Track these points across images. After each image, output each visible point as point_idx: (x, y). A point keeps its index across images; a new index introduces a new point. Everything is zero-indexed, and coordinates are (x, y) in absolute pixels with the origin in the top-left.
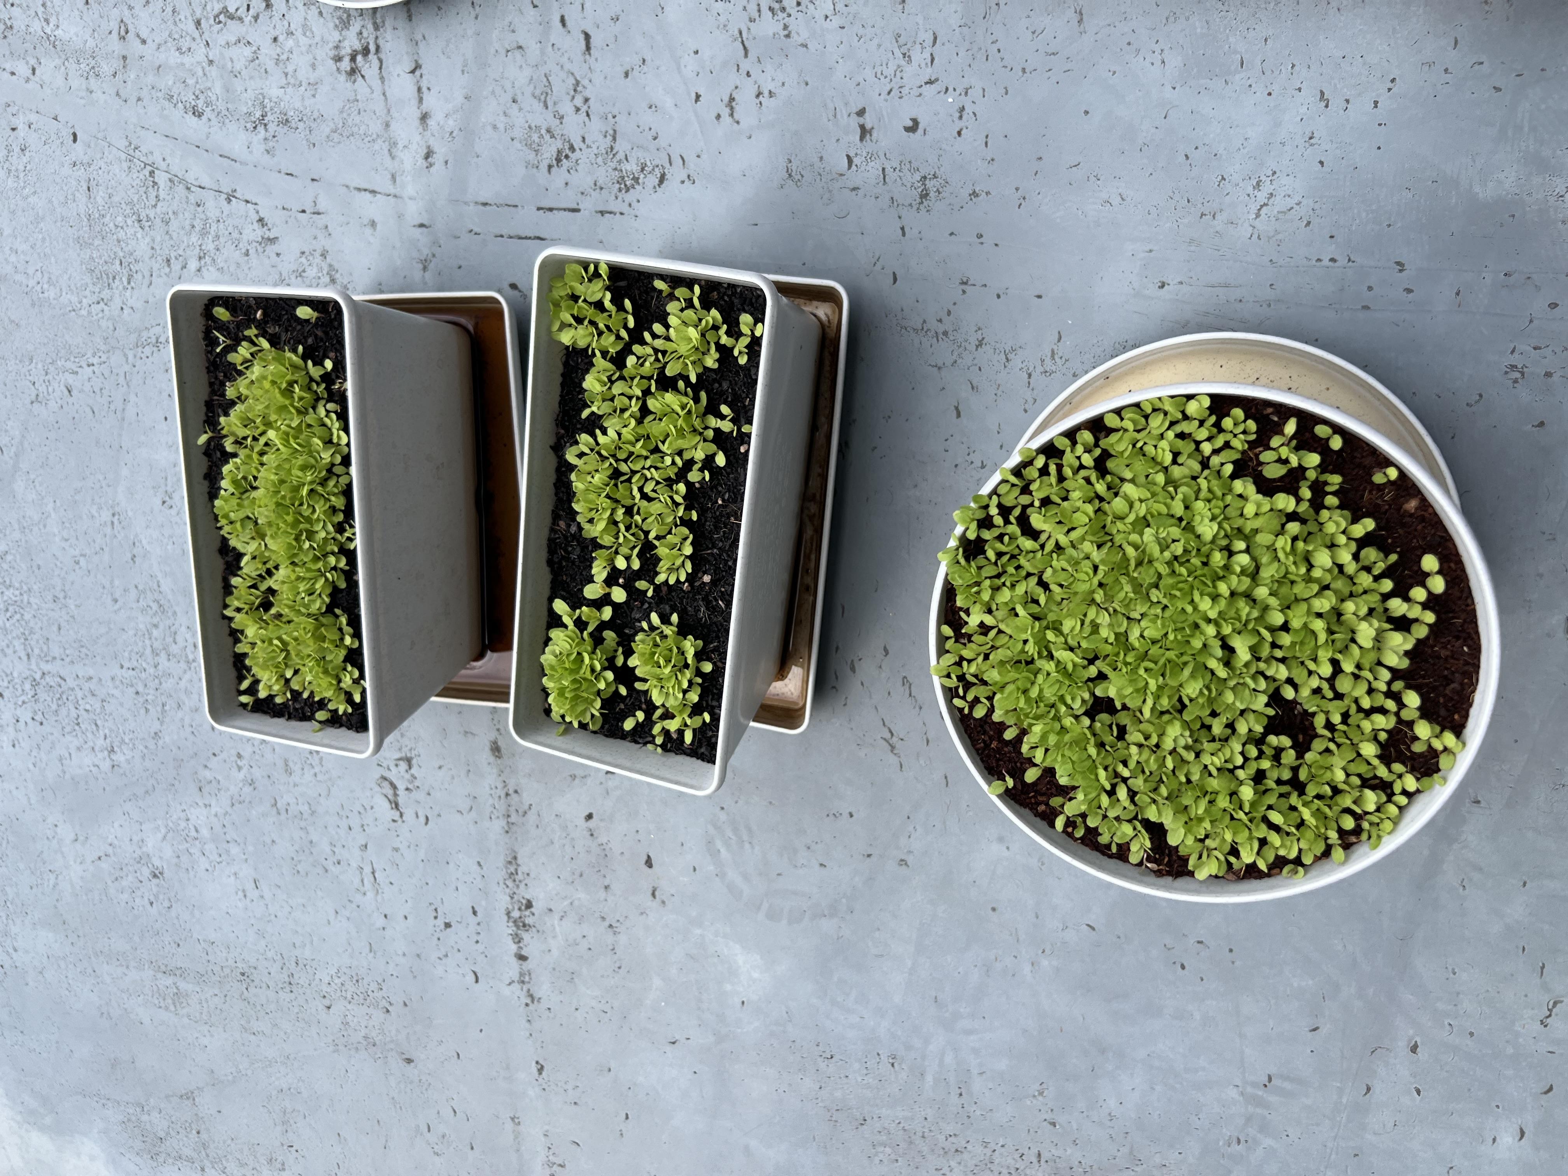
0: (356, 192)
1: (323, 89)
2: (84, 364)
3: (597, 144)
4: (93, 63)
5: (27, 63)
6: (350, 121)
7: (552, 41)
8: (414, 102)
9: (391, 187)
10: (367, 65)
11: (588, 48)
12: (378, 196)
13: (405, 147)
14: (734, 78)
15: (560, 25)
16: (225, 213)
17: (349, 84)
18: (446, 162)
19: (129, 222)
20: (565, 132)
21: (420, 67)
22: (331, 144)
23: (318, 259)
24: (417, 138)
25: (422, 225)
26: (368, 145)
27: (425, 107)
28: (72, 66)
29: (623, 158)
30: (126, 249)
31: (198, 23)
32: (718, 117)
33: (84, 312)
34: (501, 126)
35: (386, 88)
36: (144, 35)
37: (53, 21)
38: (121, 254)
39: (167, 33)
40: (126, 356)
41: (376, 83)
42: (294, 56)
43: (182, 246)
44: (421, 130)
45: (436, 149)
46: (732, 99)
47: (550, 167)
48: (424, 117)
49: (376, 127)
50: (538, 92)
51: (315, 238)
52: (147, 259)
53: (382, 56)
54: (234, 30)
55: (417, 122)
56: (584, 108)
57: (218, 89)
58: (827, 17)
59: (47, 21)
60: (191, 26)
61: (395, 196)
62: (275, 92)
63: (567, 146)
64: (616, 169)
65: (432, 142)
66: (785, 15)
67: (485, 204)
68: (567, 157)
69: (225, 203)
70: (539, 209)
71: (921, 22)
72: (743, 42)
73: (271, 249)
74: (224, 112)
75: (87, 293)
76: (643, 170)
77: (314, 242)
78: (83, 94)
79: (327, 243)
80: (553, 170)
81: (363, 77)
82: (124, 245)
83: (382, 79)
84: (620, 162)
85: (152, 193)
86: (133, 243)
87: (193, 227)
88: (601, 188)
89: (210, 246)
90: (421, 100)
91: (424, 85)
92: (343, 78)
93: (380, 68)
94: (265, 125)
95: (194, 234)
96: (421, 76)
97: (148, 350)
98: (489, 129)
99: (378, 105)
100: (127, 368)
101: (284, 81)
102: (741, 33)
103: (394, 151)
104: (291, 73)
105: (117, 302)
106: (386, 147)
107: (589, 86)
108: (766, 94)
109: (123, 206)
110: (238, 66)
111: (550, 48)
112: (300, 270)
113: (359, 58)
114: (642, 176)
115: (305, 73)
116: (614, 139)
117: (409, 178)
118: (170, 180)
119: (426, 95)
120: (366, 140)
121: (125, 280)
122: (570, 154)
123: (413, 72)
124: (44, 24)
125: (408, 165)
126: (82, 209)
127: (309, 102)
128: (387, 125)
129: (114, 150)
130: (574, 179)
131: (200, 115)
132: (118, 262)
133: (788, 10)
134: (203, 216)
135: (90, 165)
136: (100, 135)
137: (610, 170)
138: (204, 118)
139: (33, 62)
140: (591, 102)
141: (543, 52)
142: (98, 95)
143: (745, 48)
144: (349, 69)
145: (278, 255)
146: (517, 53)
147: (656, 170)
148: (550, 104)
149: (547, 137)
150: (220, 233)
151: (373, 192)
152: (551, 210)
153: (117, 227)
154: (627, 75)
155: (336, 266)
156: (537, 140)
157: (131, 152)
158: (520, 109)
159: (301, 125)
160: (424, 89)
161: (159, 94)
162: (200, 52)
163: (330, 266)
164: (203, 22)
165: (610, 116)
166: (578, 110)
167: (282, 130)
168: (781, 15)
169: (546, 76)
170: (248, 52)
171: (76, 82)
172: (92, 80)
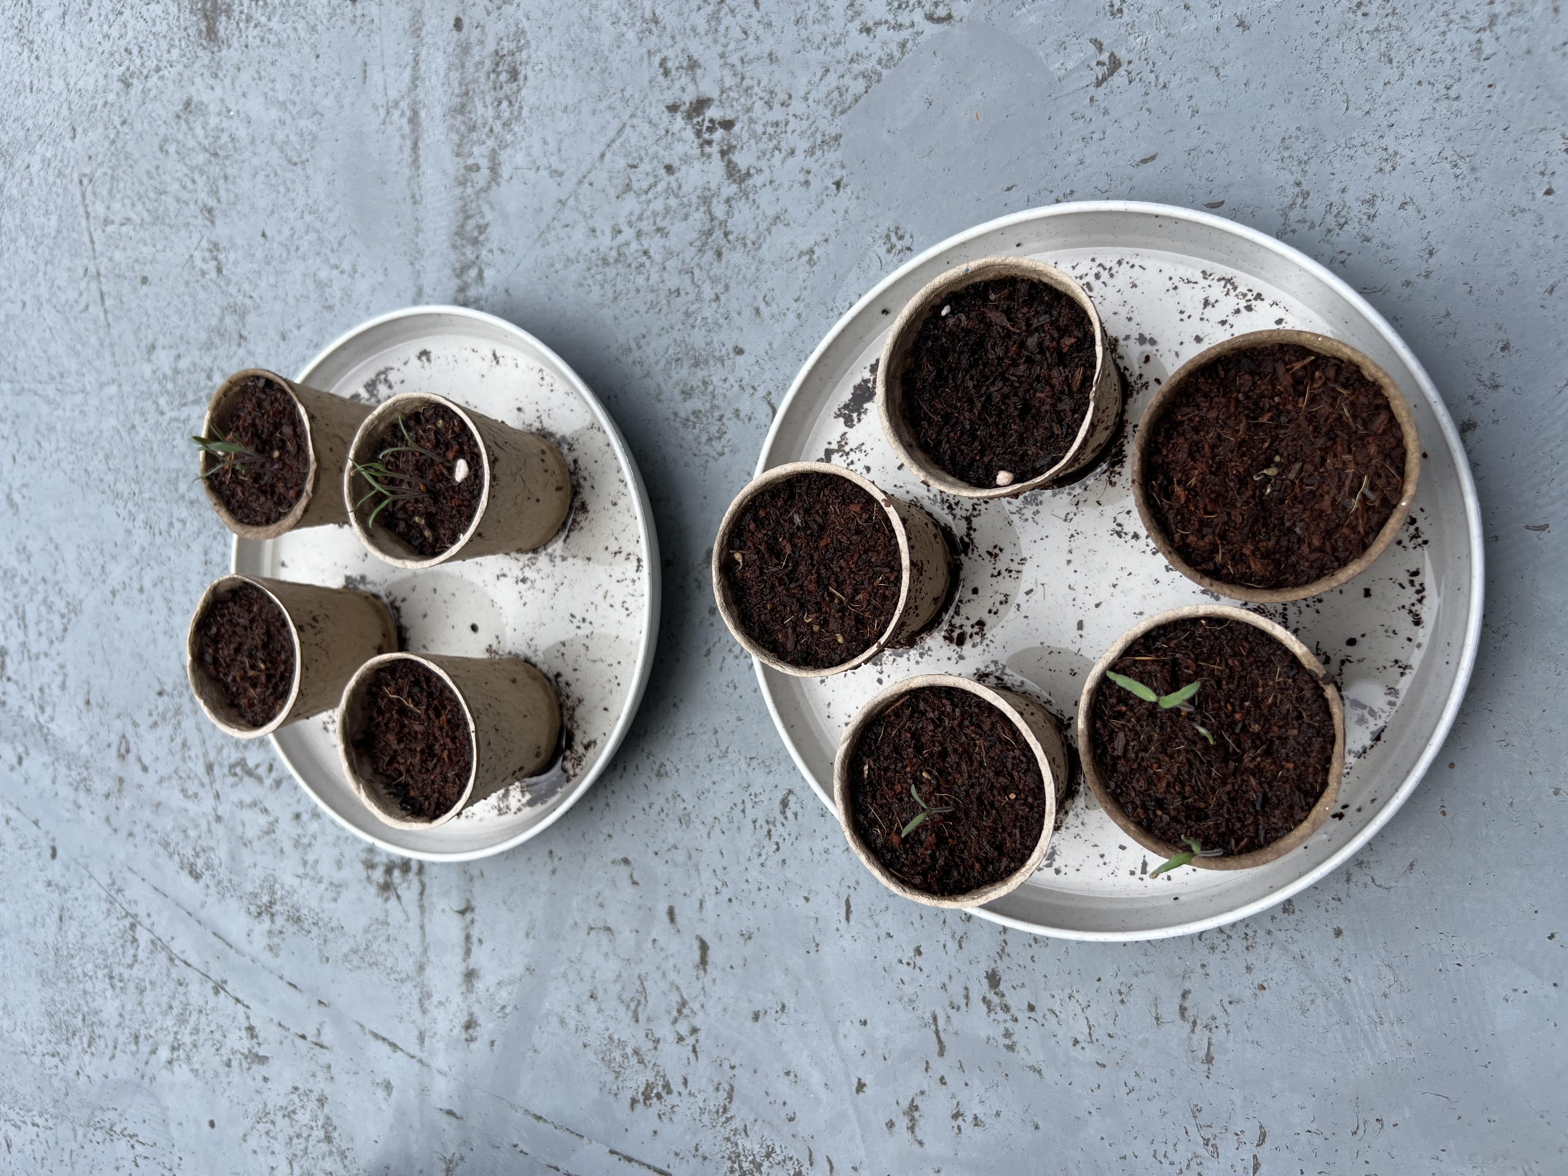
0: (370, 1037)
1: (347, 896)
2: (28, 1121)
3: (704, 1096)
4: (85, 774)
5: (15, 749)
6: (375, 945)
7: (654, 935)
8: (459, 951)
9: (417, 1047)
10: (405, 885)
11: (704, 961)
12: (399, 1053)
13: (441, 1003)
14: (917, 1080)
15: (666, 919)
16: (209, 1006)
17: (380, 901)
18: (492, 1043)
19: (100, 974)
20: (659, 1062)
21: (473, 910)
22: (348, 965)
23: (313, 1105)
24: (457, 999)
25: (450, 1113)
26: (394, 984)
27: (473, 963)
28: (62, 770)
29: (741, 1127)
30: (92, 1005)
31: (210, 768)
32: (891, 1125)
33: (36, 1060)
34: (572, 1024)
35: (426, 921)
36: (147, 761)
37: (49, 710)
38: (86, 1009)
39: (173, 768)
40: (74, 1130)
41: (414, 911)
42: (318, 844)
43: (156, 1026)
44: (463, 989)
45: (481, 1021)
46: (914, 1107)
47: (634, 1101)
48: (470, 975)
49: (407, 965)
50: (627, 996)
51: (314, 1075)
52: (113, 1026)
53: (426, 879)
54: (249, 790)
55: (459, 979)
56: (690, 1040)
57: (222, 853)
58: (1076, 1042)
59: (42, 709)
60: (201, 769)
61: (421, 1061)
62: (288, 879)
63: (661, 1083)
64: (728, 1139)
65: (476, 1009)
66: (1008, 1017)
67: (539, 1118)
68: (659, 1096)
69: (211, 992)
70: (612, 1152)
71: (1239, 1102)
72: (937, 1032)
73: (259, 1070)
74: (226, 883)
75: (43, 1038)
76: (768, 1155)
77: (311, 1080)
78: (69, 805)
79: (328, 1089)
80: (640, 1107)
81: (398, 897)
82: (89, 999)
83: (422, 908)
84: (735, 1132)
85: (131, 951)
86: (100, 1000)
87: (171, 1007)
88: (705, 1158)
89: (186, 1038)
90: (468, 952)
91: (475, 933)
92: (373, 890)
93: (422, 894)
94: (272, 915)
95: (169, 1017)
96: (472, 922)
97: (99, 1135)
98: (554, 1020)
99: (413, 939)
100: (74, 1146)
101: (300, 871)
102: (935, 1019)
103: (426, 1003)
104: (311, 862)
105: (73, 1065)
106: (416, 994)
107: (701, 1014)
108: (969, 1118)
109: (96, 953)
110: (250, 834)
111: (649, 944)
112: (290, 1108)
113: (396, 873)
114: (766, 1164)
115: (326, 869)
116: (730, 1098)
117: (441, 1045)
118: (153, 942)
119: (474, 948)
120: (393, 976)
121: (85, 1040)
122: (664, 1094)
123: (462, 912)
124: (38, 711)
125: (442, 1027)
126: (50, 940)
127: (328, 905)
128: (421, 968)
129: (95, 885)
130: (667, 1129)
131: (197, 877)
132: (80, 1017)
133: (1013, 1011)
134: (183, 999)
135: (66, 891)
136: (82, 861)
137: (720, 1138)
138: (202, 882)
139: (21, 749)
140: (702, 1035)
141: (639, 946)
142: (85, 814)
143: (940, 1041)
144: (382, 881)
145: (266, 1079)
146: (604, 938)
147: (789, 1163)
148: (641, 1017)
149: (634, 1060)
150: (201, 1027)
151: (394, 1046)
152: (630, 1160)
153: (85, 975)
154: (756, 1017)
155: (335, 1122)
156: (619, 1059)
157: (113, 893)
158: (600, 1010)
159: (315, 930)
160: (474, 939)
161: (154, 836)
162: (208, 803)
163: (328, 1118)
164: (216, 768)
165: (726, 1065)
166: (681, 1039)
167: (291, 928)
168: (1001, 1015)
169: (639, 977)
170: (263, 821)
171: (65, 791)
172: (82, 794)
